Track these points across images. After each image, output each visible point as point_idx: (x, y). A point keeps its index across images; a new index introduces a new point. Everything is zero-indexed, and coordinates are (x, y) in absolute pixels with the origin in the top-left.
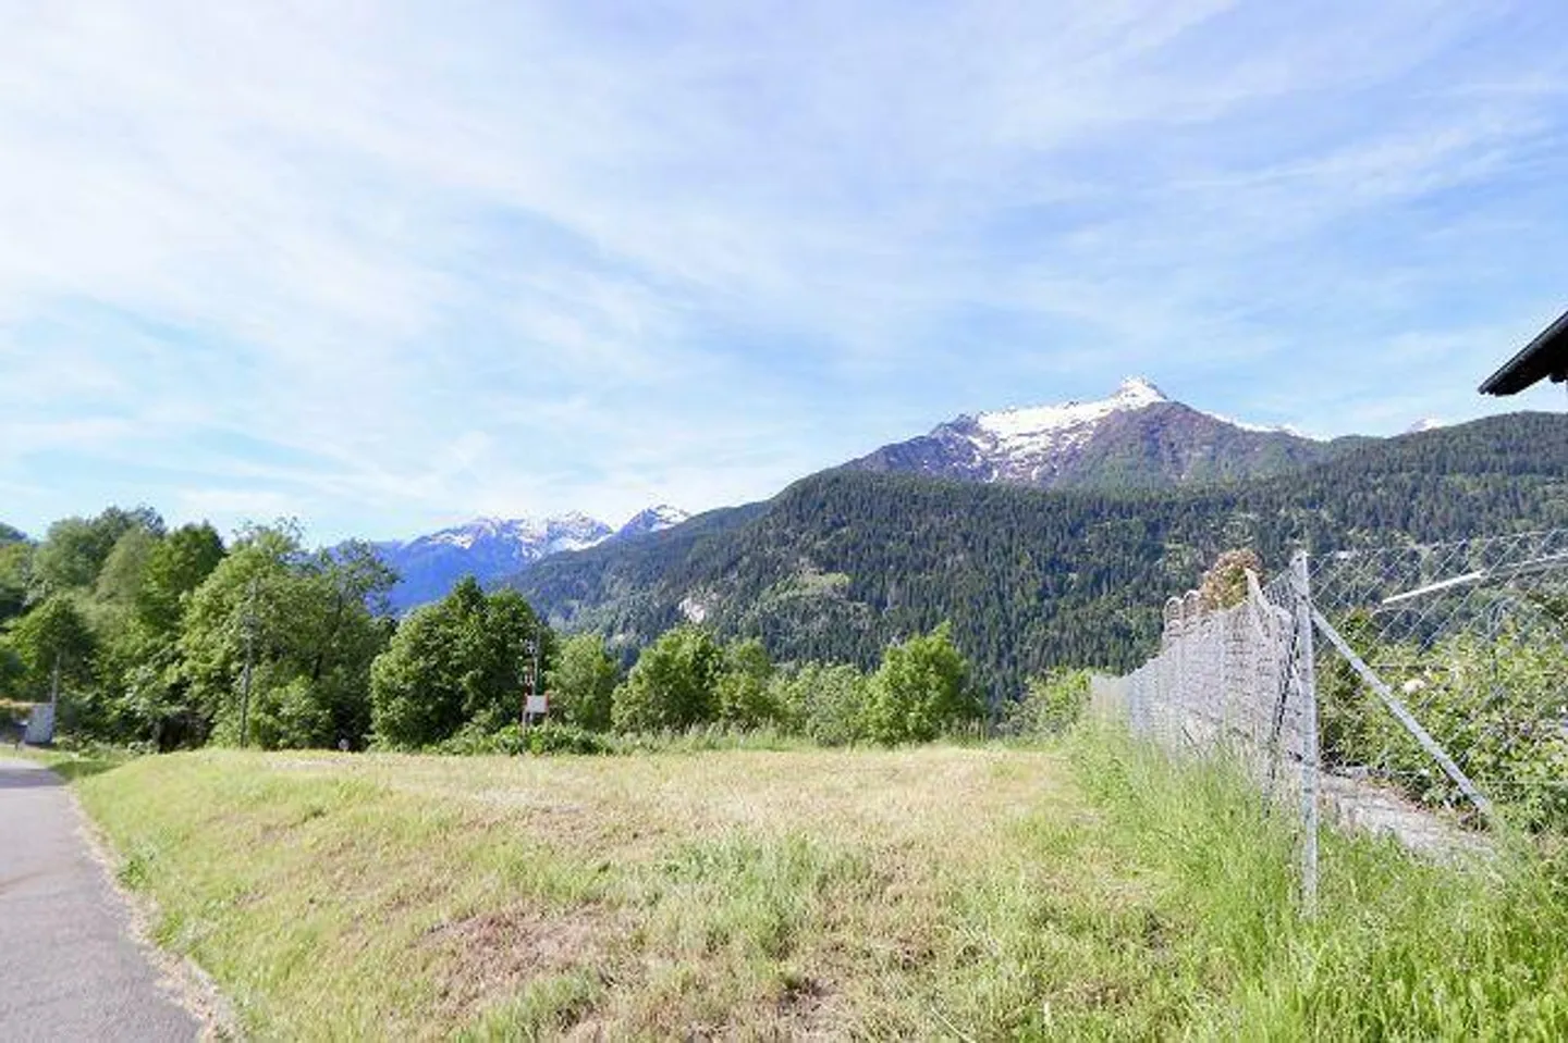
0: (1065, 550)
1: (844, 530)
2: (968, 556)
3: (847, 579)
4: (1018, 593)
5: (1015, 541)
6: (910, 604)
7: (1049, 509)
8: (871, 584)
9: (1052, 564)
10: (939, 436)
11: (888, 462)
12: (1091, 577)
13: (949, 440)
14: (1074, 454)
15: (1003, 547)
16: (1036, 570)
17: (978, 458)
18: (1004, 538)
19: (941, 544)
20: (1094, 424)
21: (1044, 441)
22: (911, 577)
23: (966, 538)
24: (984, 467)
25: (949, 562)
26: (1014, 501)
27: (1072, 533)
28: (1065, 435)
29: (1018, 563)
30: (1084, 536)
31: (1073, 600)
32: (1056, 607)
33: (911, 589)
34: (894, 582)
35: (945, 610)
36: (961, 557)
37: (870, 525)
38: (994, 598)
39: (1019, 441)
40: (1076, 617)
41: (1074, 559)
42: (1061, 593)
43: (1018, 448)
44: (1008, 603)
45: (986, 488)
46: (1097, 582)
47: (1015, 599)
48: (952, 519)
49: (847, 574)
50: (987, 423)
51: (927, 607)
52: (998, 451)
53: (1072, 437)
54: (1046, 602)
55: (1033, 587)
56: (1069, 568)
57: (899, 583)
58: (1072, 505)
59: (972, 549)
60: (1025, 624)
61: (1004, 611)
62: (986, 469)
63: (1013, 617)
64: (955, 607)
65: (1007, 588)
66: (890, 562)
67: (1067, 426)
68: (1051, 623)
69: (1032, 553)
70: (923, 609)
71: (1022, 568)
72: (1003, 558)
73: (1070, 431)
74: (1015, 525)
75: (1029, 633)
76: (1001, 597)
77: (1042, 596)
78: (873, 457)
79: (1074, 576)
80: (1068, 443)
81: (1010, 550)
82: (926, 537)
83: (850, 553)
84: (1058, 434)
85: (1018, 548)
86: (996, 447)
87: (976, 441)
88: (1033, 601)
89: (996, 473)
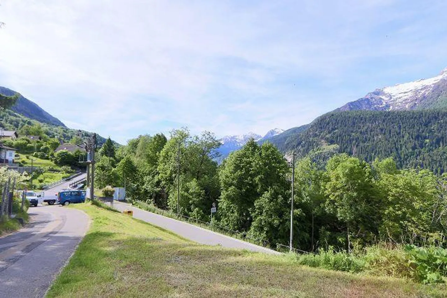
0: (423, 132)
1: (336, 131)
2: (383, 136)
3: (338, 146)
4: (403, 148)
5: (402, 130)
6: (361, 153)
7: (416, 118)
8: (346, 147)
9: (417, 137)
10: (369, 97)
11: (350, 107)
12: (434, 141)
13: (372, 98)
14: (424, 97)
15: (397, 132)
16: (411, 139)
17: (384, 103)
18: (397, 129)
19: (372, 133)
20: (433, 86)
21: (410, 94)
22: (361, 144)
23: (382, 130)
24: (387, 106)
25: (375, 138)
26: (401, 116)
27: (426, 125)
28: (419, 91)
29: (403, 137)
30: (432, 126)
31: (427, 149)
32: (420, 152)
33: (362, 148)
34: (355, 146)
35: (375, 154)
36: (380, 137)
37: (346, 129)
38: (394, 150)
39: (401, 95)
40: (429, 155)
41: (427, 135)
42: (422, 146)
43: (400, 98)
44: (400, 152)
45: (389, 112)
46: (438, 142)
47: (403, 150)
48: (376, 124)
49: (338, 144)
50: (387, 90)
51: (368, 154)
52: (392, 99)
53: (423, 92)
54: (416, 150)
55: (410, 145)
56: (425, 138)
57: (357, 146)
58: (426, 116)
59: (385, 134)
60: (408, 158)
61: (398, 154)
62: (388, 106)
63: (402, 156)
64: (379, 154)
65: (399, 146)
66: (353, 140)
67: (420, 88)
68: (418, 158)
69: (409, 133)
70: (366, 155)
71: (405, 138)
72: (397, 136)
73: (421, 89)
74: (401, 124)
75: (409, 161)
76: (397, 149)
77: (414, 148)
78: (345, 107)
79: (428, 141)
80: (421, 93)
81: (400, 133)
82: (366, 131)
83: (339, 138)
84: (416, 91)
85: (403, 132)
86: (391, 98)
87: (383, 97)
88: (410, 150)
89: (391, 107)
